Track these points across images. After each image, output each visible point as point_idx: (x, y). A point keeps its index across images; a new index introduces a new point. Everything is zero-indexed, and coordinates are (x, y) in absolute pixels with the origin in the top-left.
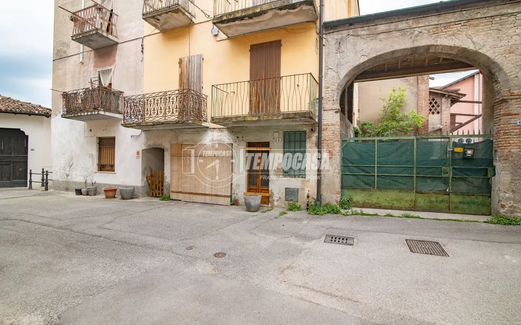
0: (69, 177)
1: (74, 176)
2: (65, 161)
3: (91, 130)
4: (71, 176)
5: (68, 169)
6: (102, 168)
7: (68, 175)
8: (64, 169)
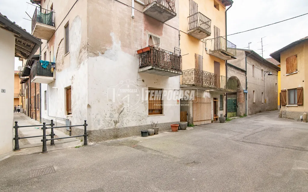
0: (118, 125)
1: (125, 121)
2: (112, 107)
3: (143, 81)
4: (122, 122)
5: (116, 116)
6: (152, 112)
7: (116, 122)
8: (111, 116)
